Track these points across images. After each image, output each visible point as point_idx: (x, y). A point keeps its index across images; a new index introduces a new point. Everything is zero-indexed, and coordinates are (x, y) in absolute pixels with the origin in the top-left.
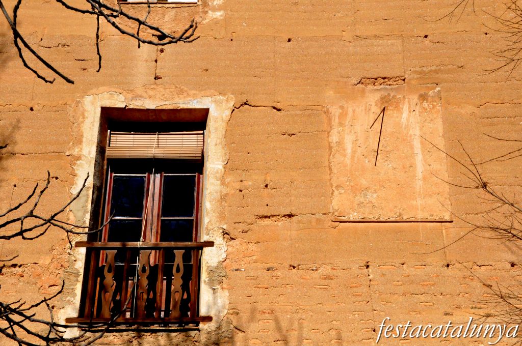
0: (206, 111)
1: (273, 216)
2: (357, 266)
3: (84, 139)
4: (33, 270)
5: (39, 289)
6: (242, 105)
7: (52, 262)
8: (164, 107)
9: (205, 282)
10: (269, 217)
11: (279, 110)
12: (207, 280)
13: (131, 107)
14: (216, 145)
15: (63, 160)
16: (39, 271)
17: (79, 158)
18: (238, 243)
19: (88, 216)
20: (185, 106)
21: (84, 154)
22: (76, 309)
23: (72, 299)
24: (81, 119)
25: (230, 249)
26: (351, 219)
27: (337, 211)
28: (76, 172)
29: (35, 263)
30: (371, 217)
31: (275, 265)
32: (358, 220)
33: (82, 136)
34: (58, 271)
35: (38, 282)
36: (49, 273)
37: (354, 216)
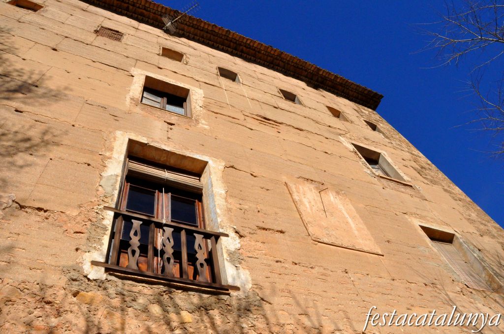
0: (206, 163)
1: (270, 229)
2: (340, 271)
3: (115, 150)
4: (59, 216)
5: (64, 232)
6: (230, 167)
7: (79, 215)
8: (176, 152)
9: (227, 260)
10: (266, 230)
11: (255, 177)
12: (228, 259)
13: (152, 144)
14: (217, 180)
15: (95, 156)
16: (65, 219)
17: (110, 158)
18: (248, 240)
19: (116, 193)
20: (191, 156)
21: (114, 157)
22: (103, 255)
23: (99, 247)
24: (112, 140)
25: (242, 243)
26: (325, 242)
27: (314, 235)
28: (106, 164)
29: (62, 212)
30: (337, 243)
31: (281, 260)
32: (329, 243)
33: (113, 148)
34: (84, 223)
35: (64, 226)
36: (75, 223)
37: (326, 240)
